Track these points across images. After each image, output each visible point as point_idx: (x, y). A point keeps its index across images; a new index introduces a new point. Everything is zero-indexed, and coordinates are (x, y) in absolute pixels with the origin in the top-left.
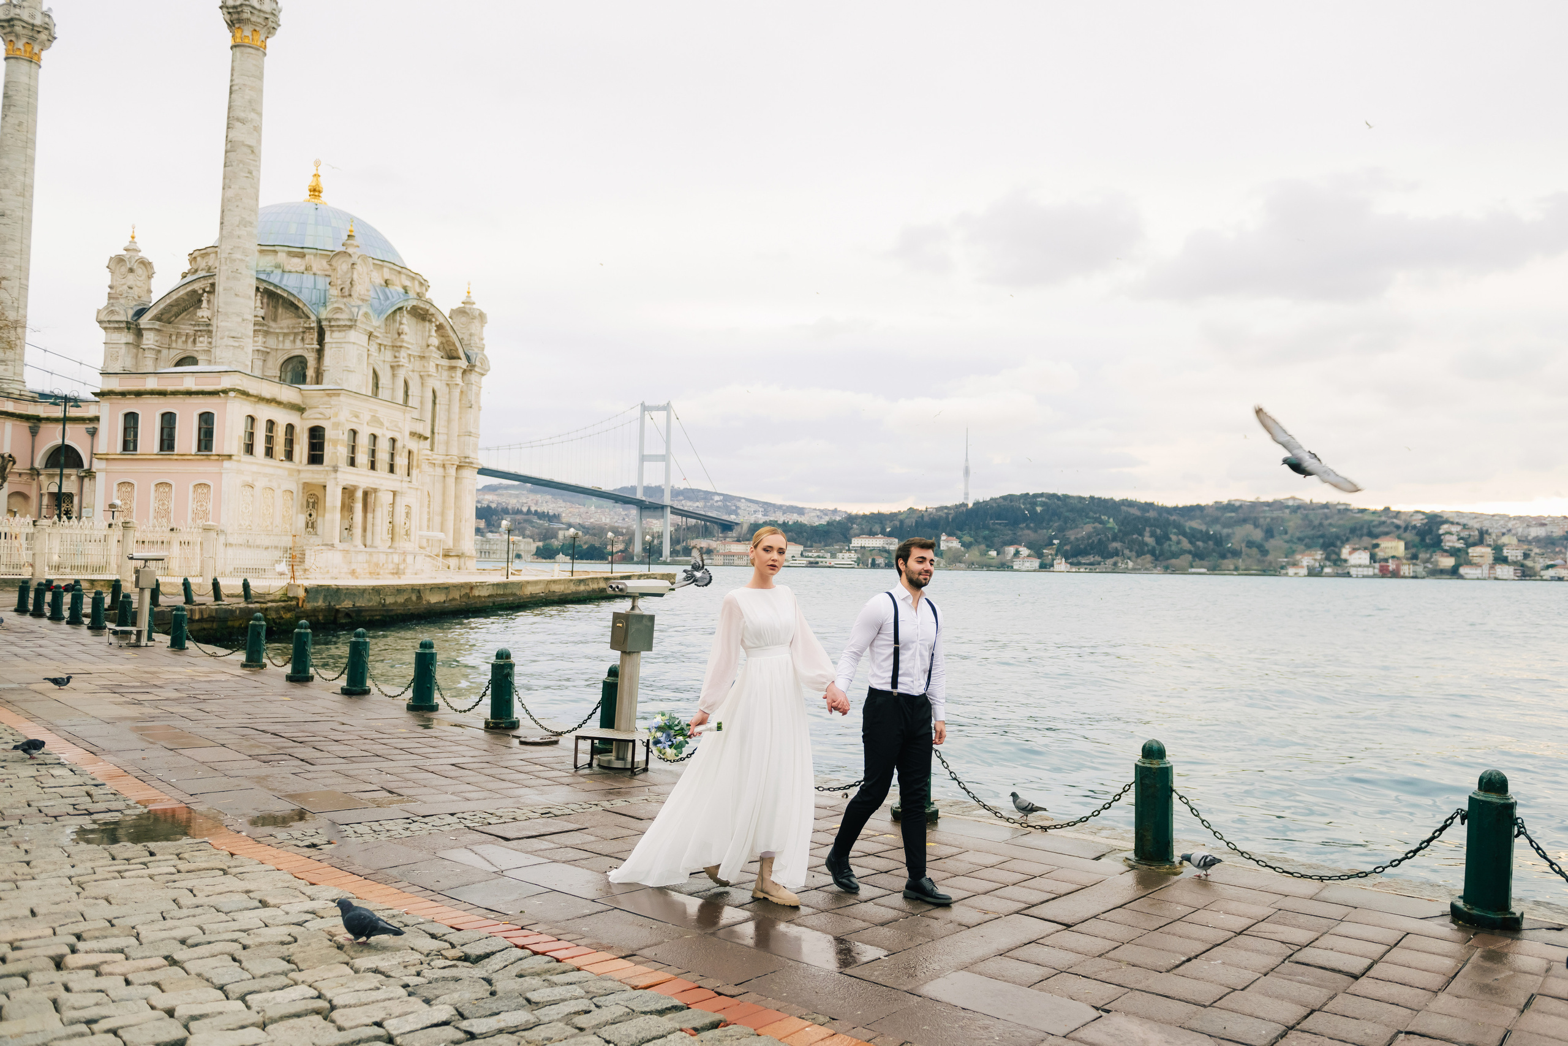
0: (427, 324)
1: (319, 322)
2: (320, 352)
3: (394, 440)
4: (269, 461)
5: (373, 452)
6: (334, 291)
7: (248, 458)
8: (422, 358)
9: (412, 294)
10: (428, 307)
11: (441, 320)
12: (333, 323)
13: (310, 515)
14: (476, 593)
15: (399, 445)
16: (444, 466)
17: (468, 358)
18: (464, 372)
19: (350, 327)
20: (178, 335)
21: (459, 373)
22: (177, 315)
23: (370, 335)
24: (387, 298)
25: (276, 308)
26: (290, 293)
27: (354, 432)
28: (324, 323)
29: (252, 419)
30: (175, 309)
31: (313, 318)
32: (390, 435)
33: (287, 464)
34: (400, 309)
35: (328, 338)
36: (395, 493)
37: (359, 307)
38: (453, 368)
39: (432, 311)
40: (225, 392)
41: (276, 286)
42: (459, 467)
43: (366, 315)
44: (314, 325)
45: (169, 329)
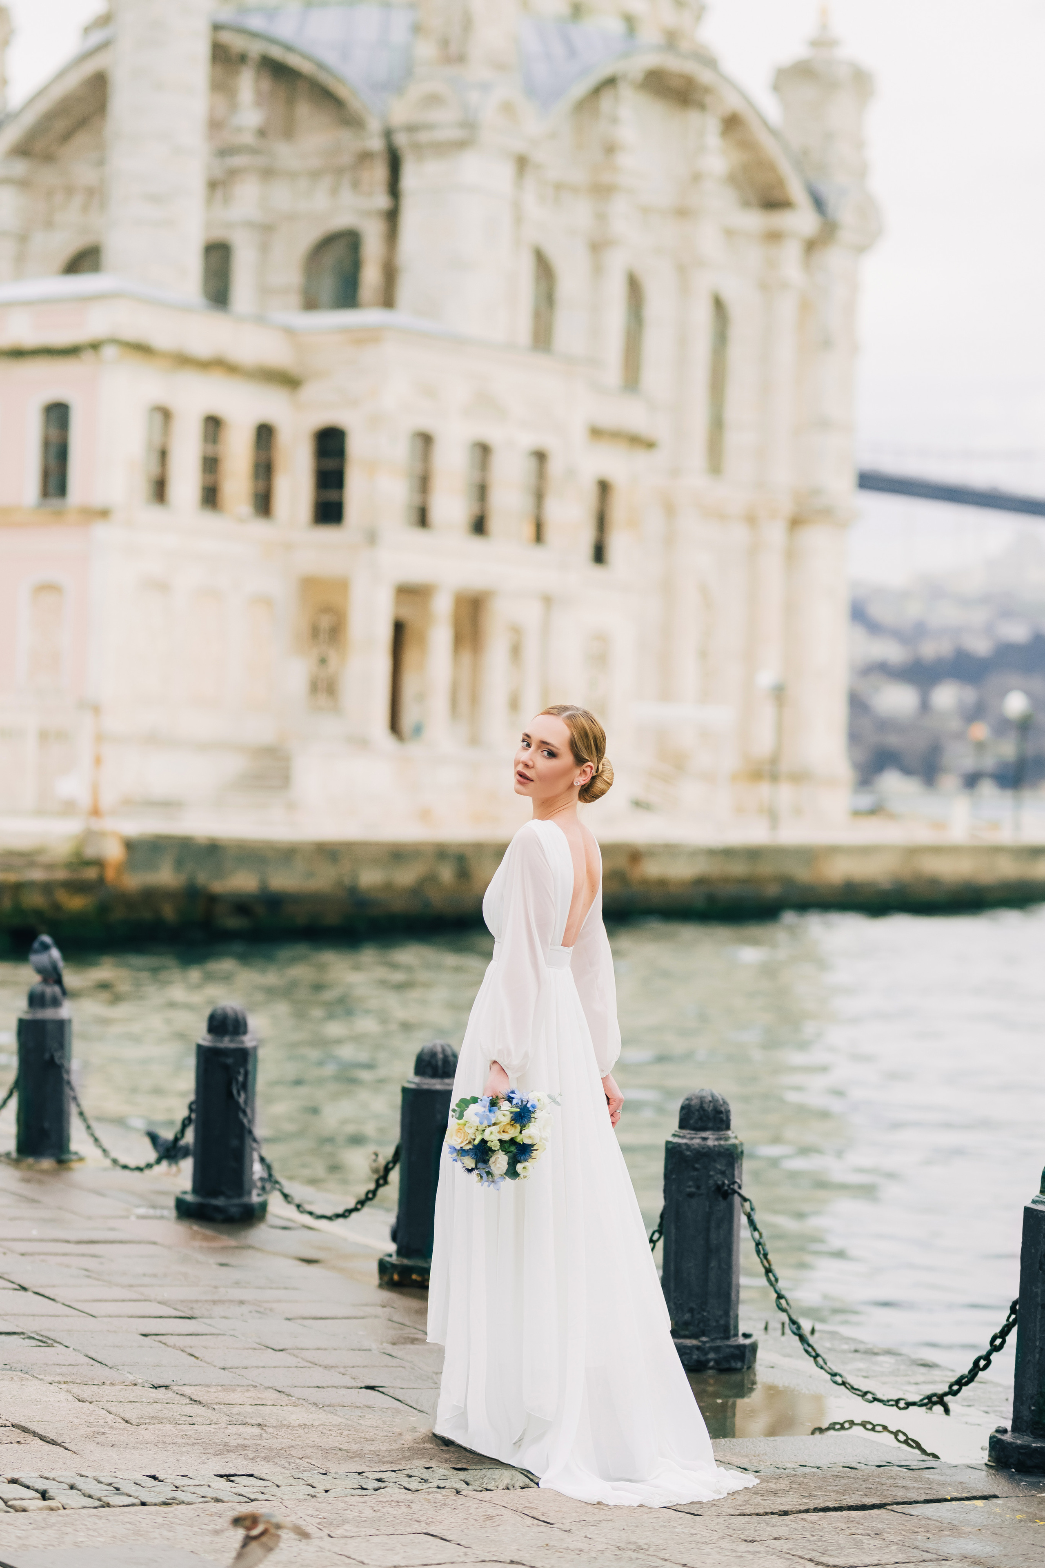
0: (693, 117)
1: (388, 134)
2: (392, 216)
3: (541, 457)
4: (209, 520)
5: (482, 491)
6: (426, 50)
7: (154, 514)
8: (682, 213)
9: (649, 35)
10: (688, 67)
11: (732, 102)
12: (424, 137)
13: (323, 661)
14: (652, 869)
15: (555, 467)
16: (751, 520)
17: (819, 203)
18: (811, 246)
19: (461, 145)
20: (69, 191)
21: (792, 252)
22: (66, 137)
23: (522, 163)
24: (572, 52)
25: (290, 102)
26: (321, 66)
27: (426, 440)
28: (401, 140)
29: (165, 414)
30: (60, 125)
31: (374, 125)
32: (528, 440)
33: (259, 528)
34: (611, 82)
35: (410, 179)
36: (548, 600)
37: (485, 87)
38: (774, 237)
39: (705, 76)
40: (95, 346)
41: (289, 48)
42: (796, 523)
43: (508, 108)
44: (376, 144)
45: (48, 176)
